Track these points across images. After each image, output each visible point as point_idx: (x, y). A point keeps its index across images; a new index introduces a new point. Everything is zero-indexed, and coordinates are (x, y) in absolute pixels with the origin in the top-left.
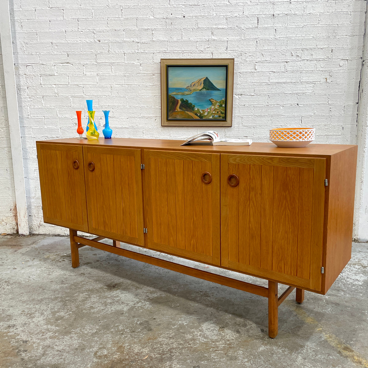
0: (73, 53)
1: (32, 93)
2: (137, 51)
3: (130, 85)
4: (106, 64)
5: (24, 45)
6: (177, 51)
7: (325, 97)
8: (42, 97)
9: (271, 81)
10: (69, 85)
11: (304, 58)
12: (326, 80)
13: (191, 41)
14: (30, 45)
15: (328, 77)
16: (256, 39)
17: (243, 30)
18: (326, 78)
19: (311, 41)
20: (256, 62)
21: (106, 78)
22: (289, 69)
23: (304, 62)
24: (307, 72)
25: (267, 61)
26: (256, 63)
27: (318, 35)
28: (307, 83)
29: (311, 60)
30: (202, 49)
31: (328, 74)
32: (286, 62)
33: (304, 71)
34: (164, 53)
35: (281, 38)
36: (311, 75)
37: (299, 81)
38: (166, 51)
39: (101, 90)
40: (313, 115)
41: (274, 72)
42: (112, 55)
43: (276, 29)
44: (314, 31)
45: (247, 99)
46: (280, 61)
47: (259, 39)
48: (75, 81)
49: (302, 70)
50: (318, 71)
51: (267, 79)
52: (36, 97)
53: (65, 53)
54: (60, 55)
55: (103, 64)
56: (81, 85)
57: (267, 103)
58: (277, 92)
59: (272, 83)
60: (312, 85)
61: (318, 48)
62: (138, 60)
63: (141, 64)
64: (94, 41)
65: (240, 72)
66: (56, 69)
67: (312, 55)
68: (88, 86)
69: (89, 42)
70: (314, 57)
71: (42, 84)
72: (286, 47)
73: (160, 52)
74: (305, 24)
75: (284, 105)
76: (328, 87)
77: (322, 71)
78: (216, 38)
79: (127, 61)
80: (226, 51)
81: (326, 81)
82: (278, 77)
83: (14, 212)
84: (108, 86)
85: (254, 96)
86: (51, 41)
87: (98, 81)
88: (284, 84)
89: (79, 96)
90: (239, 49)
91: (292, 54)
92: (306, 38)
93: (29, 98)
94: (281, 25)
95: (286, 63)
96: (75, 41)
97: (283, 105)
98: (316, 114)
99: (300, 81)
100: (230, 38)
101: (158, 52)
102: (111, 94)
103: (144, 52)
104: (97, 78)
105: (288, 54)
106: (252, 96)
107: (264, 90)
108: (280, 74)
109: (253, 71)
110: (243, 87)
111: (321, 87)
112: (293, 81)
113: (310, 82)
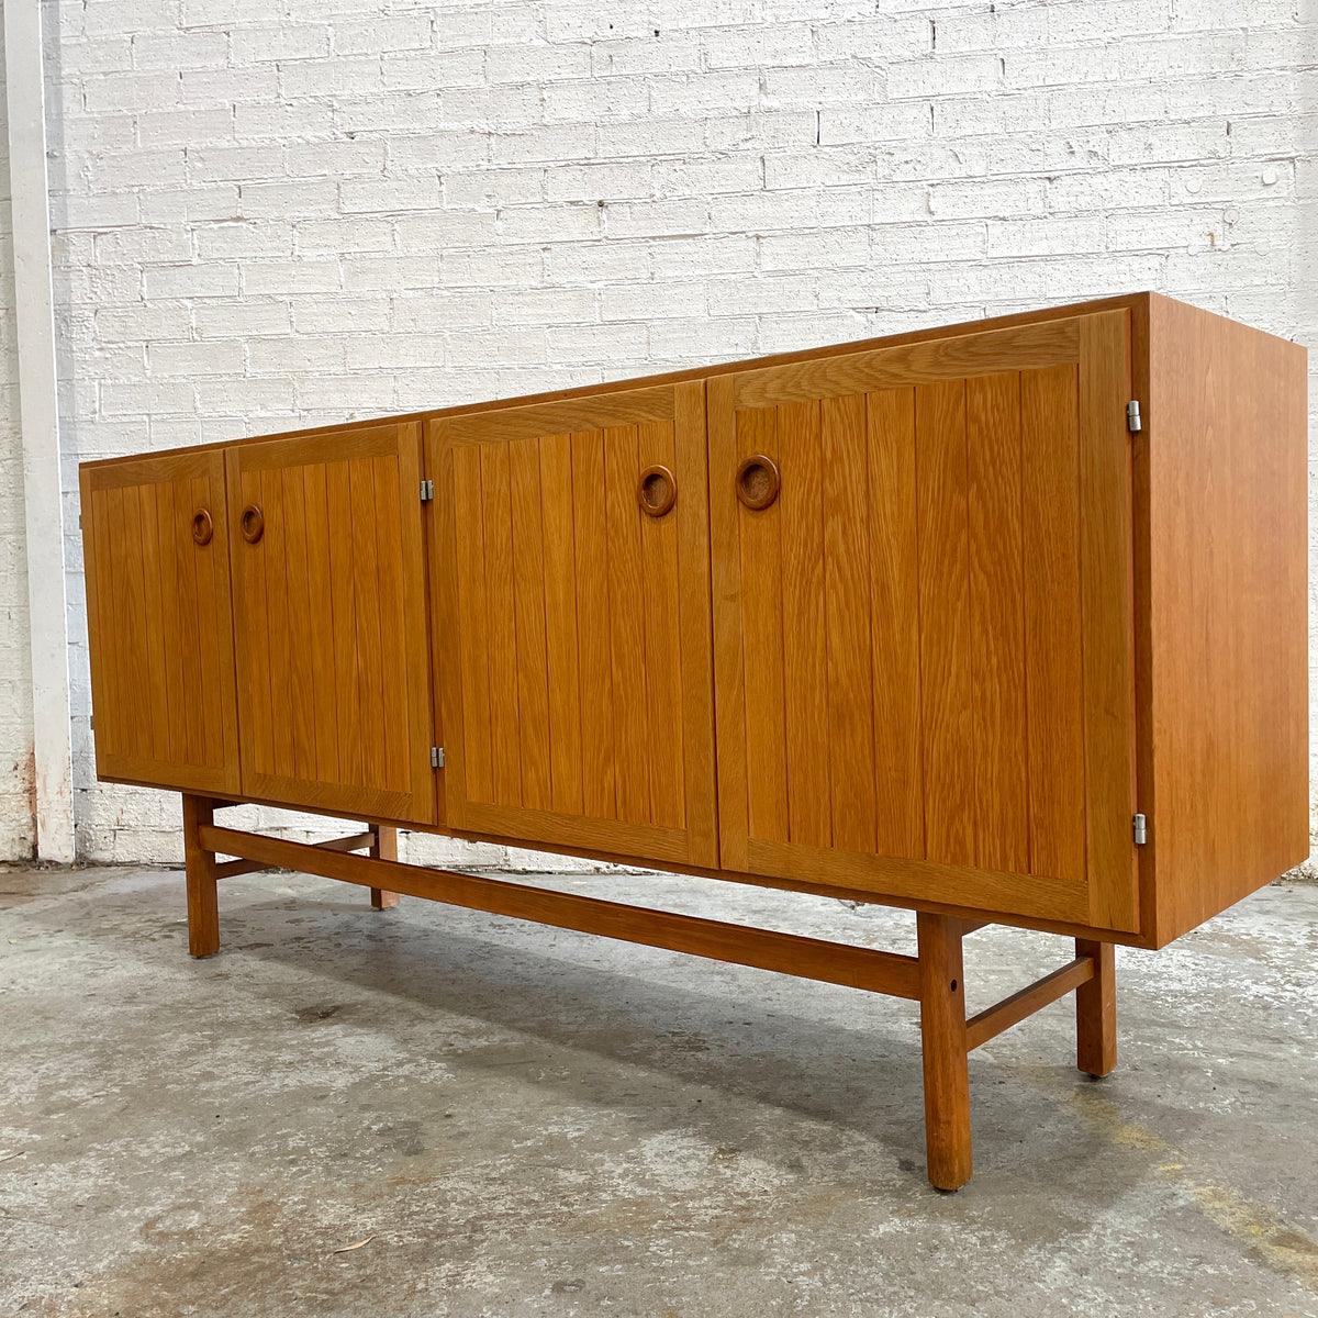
0: (258, 181)
1: (111, 330)
2: (485, 165)
3: (459, 290)
4: (372, 215)
5: (89, 164)
6: (630, 159)
7: (1210, 304)
8: (144, 344)
9: (993, 253)
10: (241, 299)
11: (1117, 163)
12: (1213, 242)
13: (683, 119)
14: (114, 163)
15: (1219, 230)
16: (927, 98)
17: (877, 70)
18: (1211, 235)
19: (1143, 96)
20: (932, 185)
21: (373, 266)
22: (1060, 202)
23: (1118, 175)
24: (1134, 212)
25: (972, 177)
26: (931, 189)
27: (1170, 72)
28: (1135, 254)
29: (1145, 166)
30: (723, 148)
31: (1219, 217)
32: (1049, 179)
33: (1119, 212)
34: (582, 168)
35: (1025, 89)
36: (1151, 225)
37: (1103, 249)
38: (592, 161)
39: (353, 313)
41: (1004, 219)
42: (395, 184)
43: (1002, 60)
44: (1153, 57)
46: (1023, 175)
47: (940, 98)
48: (261, 281)
49: (1112, 205)
50: (1176, 208)
51: (975, 246)
52: (122, 345)
53: (230, 184)
54: (212, 190)
55: (363, 216)
56: (284, 298)
58: (1018, 295)
59: (997, 261)
60: (1154, 262)
61: (1173, 122)
62: (488, 196)
63: (499, 211)
64: (332, 137)
65: (869, 226)
66: (196, 242)
67: (1149, 147)
68: (308, 298)
69: (316, 140)
70: (1159, 154)
71: (146, 298)
72: (1047, 121)
73: (569, 165)
74: (1113, 34)
76: (1222, 269)
77: (1194, 206)
78: (776, 105)
79: (448, 203)
80: (815, 150)
81: (1213, 245)
82: (1018, 236)
83: (26, 776)
84: (379, 297)
85: (925, 311)
86: (180, 142)
87: (343, 280)
88: (1042, 264)
89: (273, 337)
90: (863, 140)
91: (1071, 147)
92: (1123, 84)
93: (99, 349)
94: (1022, 44)
95: (1047, 182)
96: (267, 141)
99: (1107, 248)
100: (831, 99)
101: (563, 163)
102: (391, 327)
103: (510, 166)
104: (341, 270)
105: (1057, 147)
106: (918, 314)
107: (965, 289)
108: (1028, 226)
109: (922, 216)
110: (884, 279)
111: (1192, 267)
112: (1078, 250)
113: (1146, 252)
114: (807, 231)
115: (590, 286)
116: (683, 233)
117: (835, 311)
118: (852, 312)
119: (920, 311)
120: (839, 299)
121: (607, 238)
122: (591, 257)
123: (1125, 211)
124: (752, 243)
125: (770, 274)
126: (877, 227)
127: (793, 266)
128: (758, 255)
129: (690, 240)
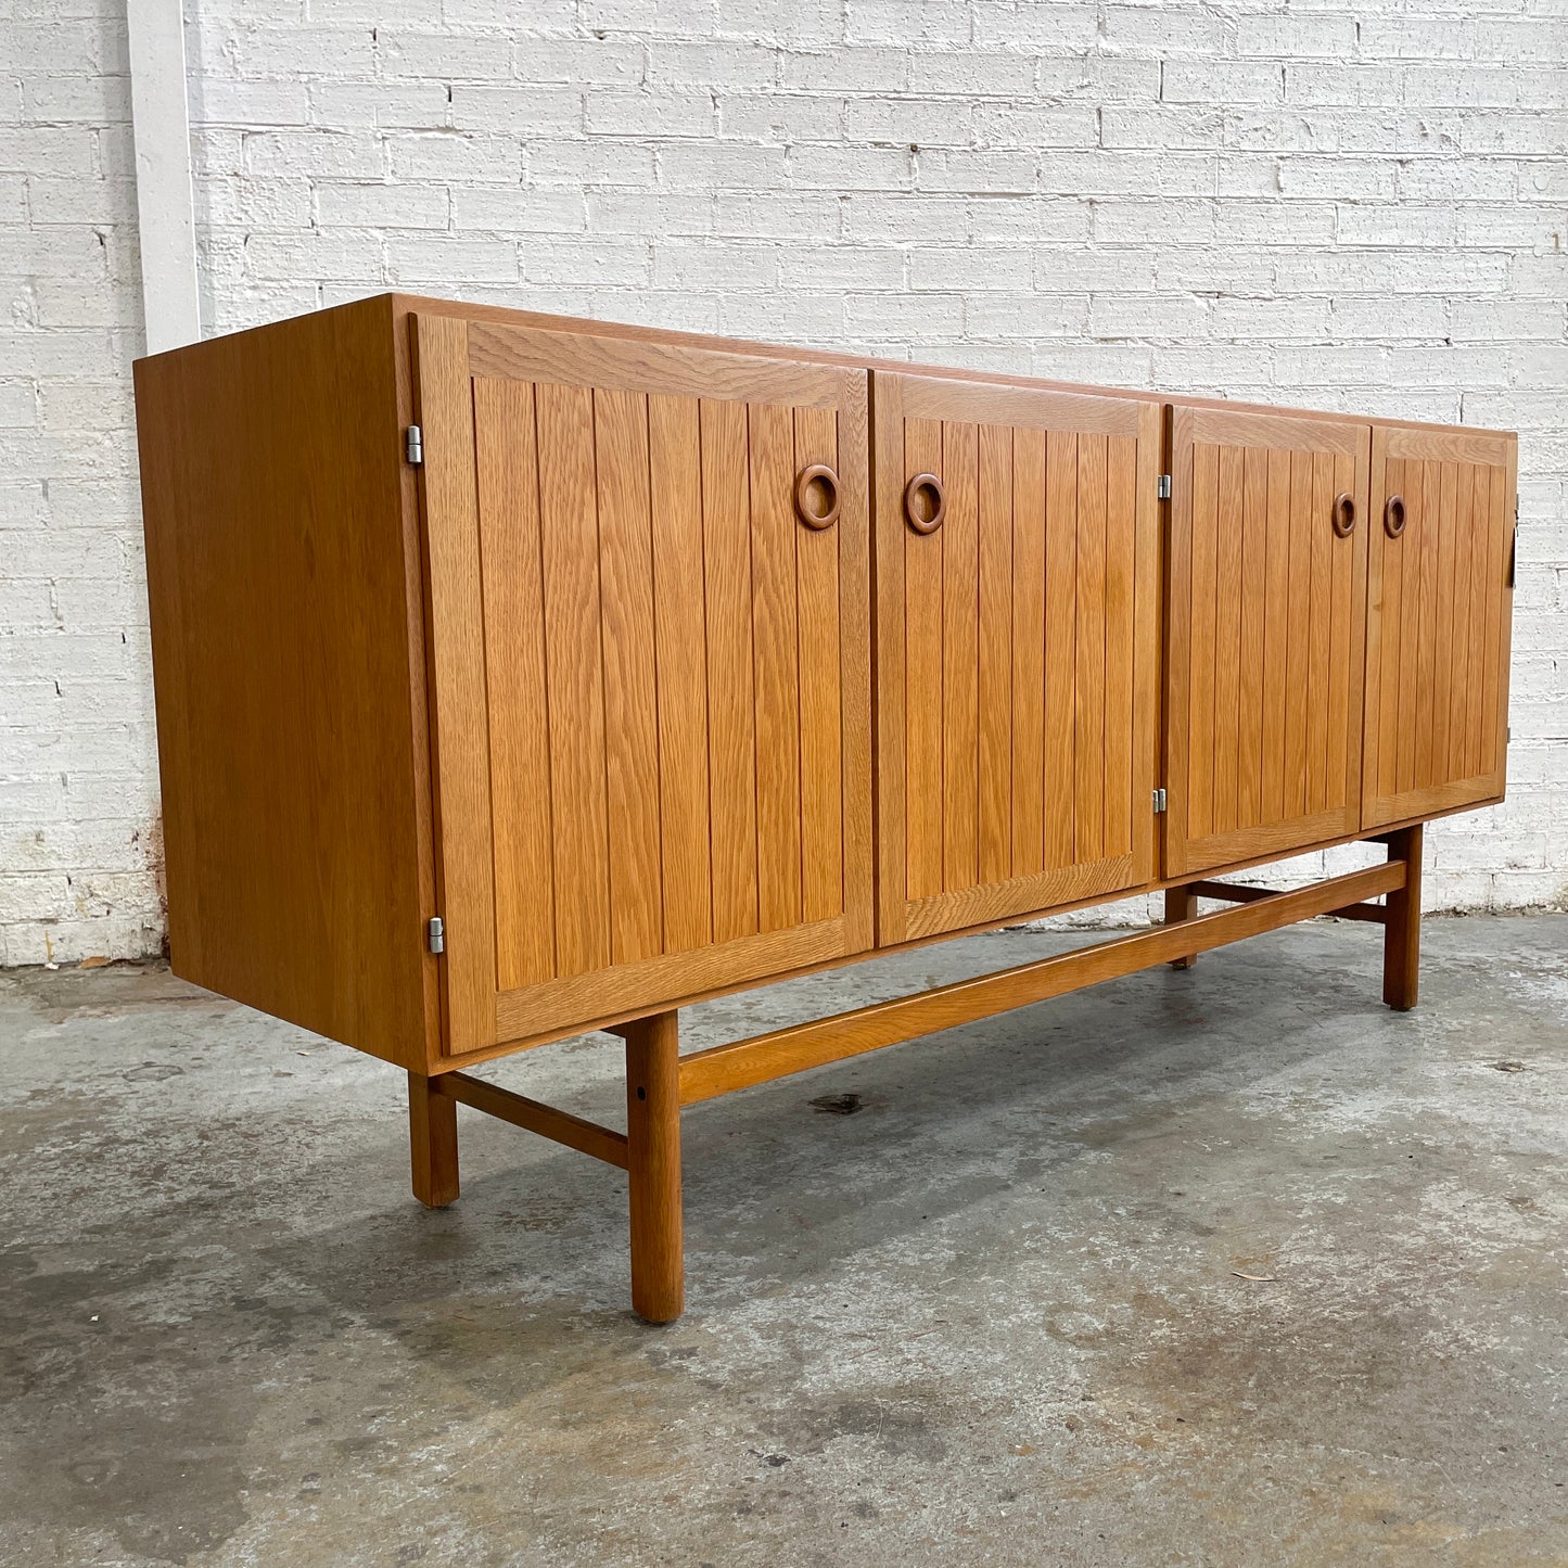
0: (475, 82)
1: (268, 263)
2: (772, 89)
3: (737, 241)
4: (628, 139)
5: (235, 36)
6: (948, 98)
7: (1552, 311)
8: (317, 285)
9: (1342, 239)
10: (451, 234)
11: (1468, 150)
12: (1557, 243)
13: (1010, 55)
14: (271, 40)
15: (1562, 231)
16: (1280, 59)
17: (1227, 20)
18: (1556, 236)
19: (1496, 81)
20: (1282, 158)
21: (628, 203)
22: (1412, 189)
23: (1469, 165)
24: (1483, 206)
25: (1322, 152)
26: (1281, 163)
27: (1523, 57)
28: (1483, 251)
29: (1495, 157)
30: (1055, 94)
31: (1563, 218)
32: (1401, 161)
33: (1469, 204)
34: (890, 102)
35: (1380, 59)
36: (1499, 221)
37: (1451, 244)
38: (903, 95)
39: (601, 260)
40: (1506, 385)
41: (1355, 202)
42: (657, 102)
43: (1358, 25)
44: (1507, 40)
45: (1244, 316)
46: (1375, 155)
47: (1293, 60)
48: (479, 213)
49: (1462, 196)
50: (1523, 205)
51: (1325, 230)
52: (285, 284)
53: (438, 83)
54: (408, 89)
55: (614, 139)
56: (511, 236)
57: (1324, 333)
58: (1367, 288)
59: (1345, 249)
60: (1501, 262)
61: (1525, 111)
62: (775, 127)
63: (788, 147)
64: (577, 34)
65: (1213, 198)
66: (389, 155)
67: (1500, 137)
68: (542, 239)
69: (555, 36)
70: (1510, 146)
71: (319, 222)
72: (1401, 98)
73: (874, 98)
74: (1469, 9)
75: (1395, 344)
76: (1564, 274)
77: (1540, 204)
78: (1116, 49)
79: (725, 132)
80: (1156, 107)
81: (1557, 246)
82: (1368, 222)
83: (151, 849)
84: (634, 242)
85: (1270, 300)
86: (371, 23)
87: (588, 218)
88: (1392, 256)
89: (496, 286)
90: (1210, 100)
91: (1424, 129)
92: (1476, 65)
93: (250, 288)
94: (1379, 9)
95: (1399, 165)
96: (488, 32)
97: (1390, 344)
98: (1521, 381)
99: (1456, 242)
100: (1177, 50)
101: (868, 95)
102: (650, 281)
103: (802, 93)
104: (586, 205)
105: (1409, 128)
106: (1263, 303)
107: (1312, 278)
108: (1379, 212)
109: (1270, 193)
110: (1228, 260)
111: (1536, 269)
112: (1428, 242)
113: (1494, 250)
114: (1146, 199)
115: (898, 246)
116: (1007, 190)
117: (1174, 293)
118: (1192, 296)
119: (1264, 299)
120: (1179, 280)
121: (917, 189)
122: (897, 211)
123: (1474, 204)
124: (1085, 210)
125: (1104, 246)
126: (1222, 201)
127: (1131, 238)
128: (1091, 223)
129: (1015, 200)
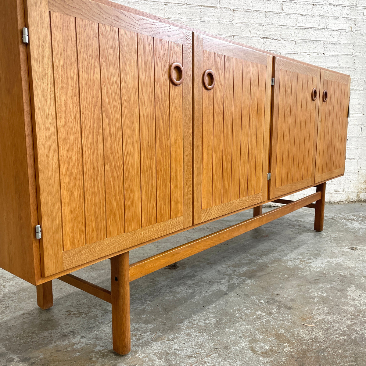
7: (350, 47)
9: (299, 25)
11: (330, 3)
12: (351, 29)
15: (353, 26)
18: (351, 27)
22: (316, 12)
23: (330, 7)
24: (334, 18)
26: (283, 3)
28: (333, 30)
29: (337, 5)
31: (353, 22)
32: (313, 4)
33: (330, 17)
36: (337, 22)
37: (325, 28)
40: (338, 66)
41: (302, 15)
45: (273, 44)
46: (307, 2)
49: (328, 15)
50: (343, 18)
51: (294, 22)
57: (293, 50)
58: (304, 39)
59: (299, 27)
60: (338, 33)
65: (266, 11)
70: (340, 2)
75: (311, 54)
76: (353, 37)
77: (347, 18)
81: (351, 30)
82: (305, 20)
85: (280, 40)
88: (311, 30)
95: (313, 5)
97: (309, 54)
98: (341, 65)
99: (327, 27)
106: (278, 41)
107: (291, 35)
108: (308, 18)
109: (280, 11)
110: (269, 29)
111: (346, 35)
112: (320, 27)
113: (336, 30)
114: (248, 11)
115: (181, 20)
116: (211, 6)
117: (255, 37)
118: (260, 38)
119: (278, 40)
120: (256, 34)
121: (186, 4)
122: (181, 9)
123: (331, 17)
124: (232, 12)
125: (237, 23)
126: (268, 12)
127: (244, 21)
128: (233, 16)
129: (213, 8)
